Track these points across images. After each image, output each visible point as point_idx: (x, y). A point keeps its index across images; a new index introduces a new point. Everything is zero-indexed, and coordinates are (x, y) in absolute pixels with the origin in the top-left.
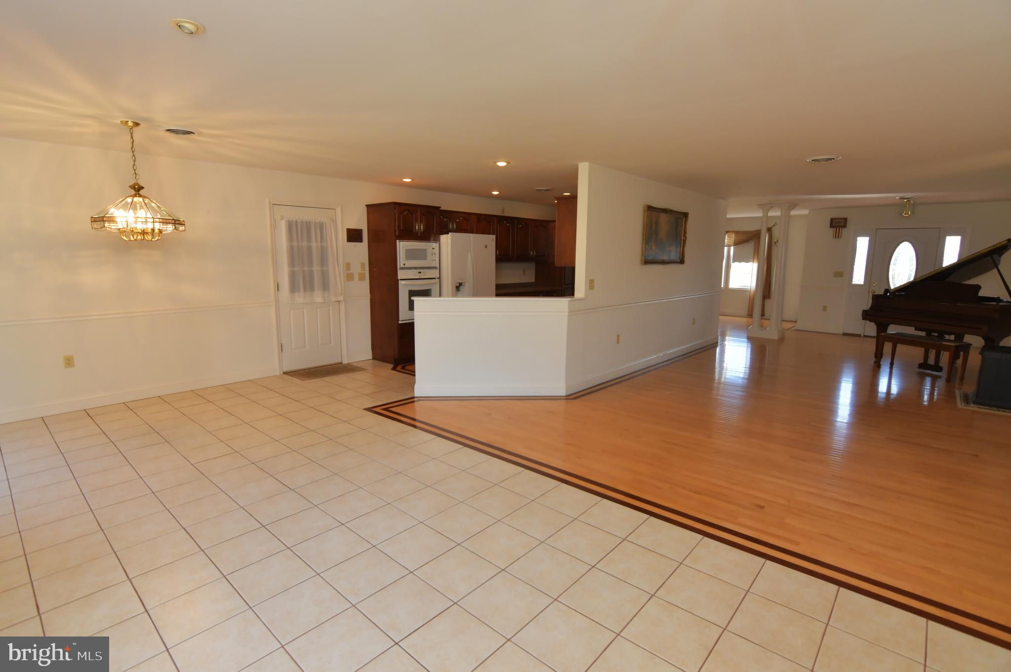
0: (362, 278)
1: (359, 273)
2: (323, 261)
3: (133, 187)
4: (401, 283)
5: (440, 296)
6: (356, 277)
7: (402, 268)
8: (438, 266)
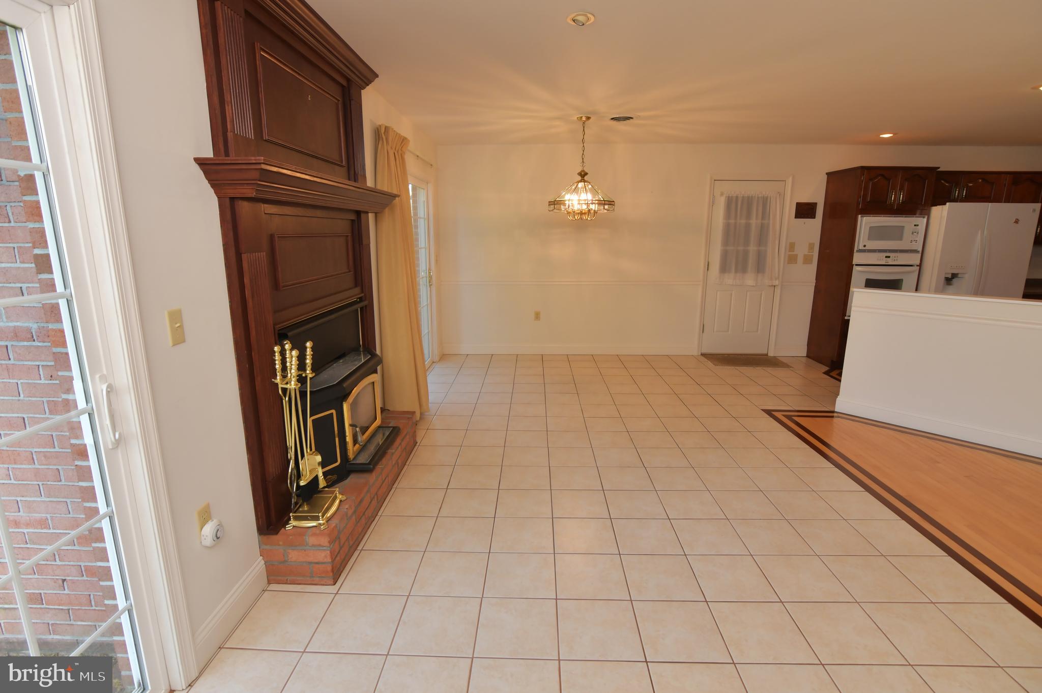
0: (807, 260)
1: (805, 255)
2: (762, 239)
3: (580, 174)
4: (856, 269)
5: (916, 290)
6: (800, 259)
7: (860, 251)
8: (920, 249)
